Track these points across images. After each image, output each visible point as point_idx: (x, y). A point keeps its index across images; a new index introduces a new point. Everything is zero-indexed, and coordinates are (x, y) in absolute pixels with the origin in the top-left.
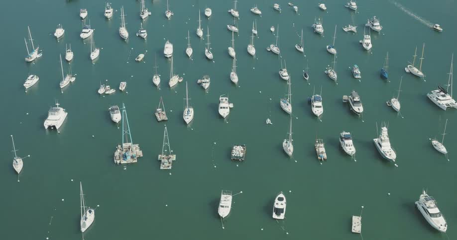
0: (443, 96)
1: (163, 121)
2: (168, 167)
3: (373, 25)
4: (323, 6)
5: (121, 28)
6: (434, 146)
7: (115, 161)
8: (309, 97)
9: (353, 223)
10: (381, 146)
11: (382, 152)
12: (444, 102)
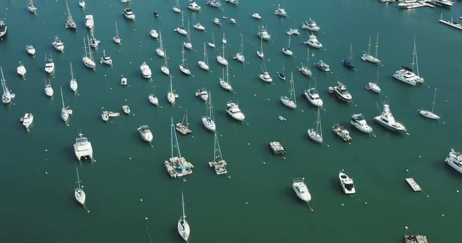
0: (409, 74)
1: (188, 133)
2: (224, 171)
3: (311, 27)
4: (257, 15)
5: (84, 58)
6: (425, 115)
7: (172, 176)
8: (301, 93)
9: (410, 184)
10: (387, 122)
11: (391, 126)
12: (412, 79)
